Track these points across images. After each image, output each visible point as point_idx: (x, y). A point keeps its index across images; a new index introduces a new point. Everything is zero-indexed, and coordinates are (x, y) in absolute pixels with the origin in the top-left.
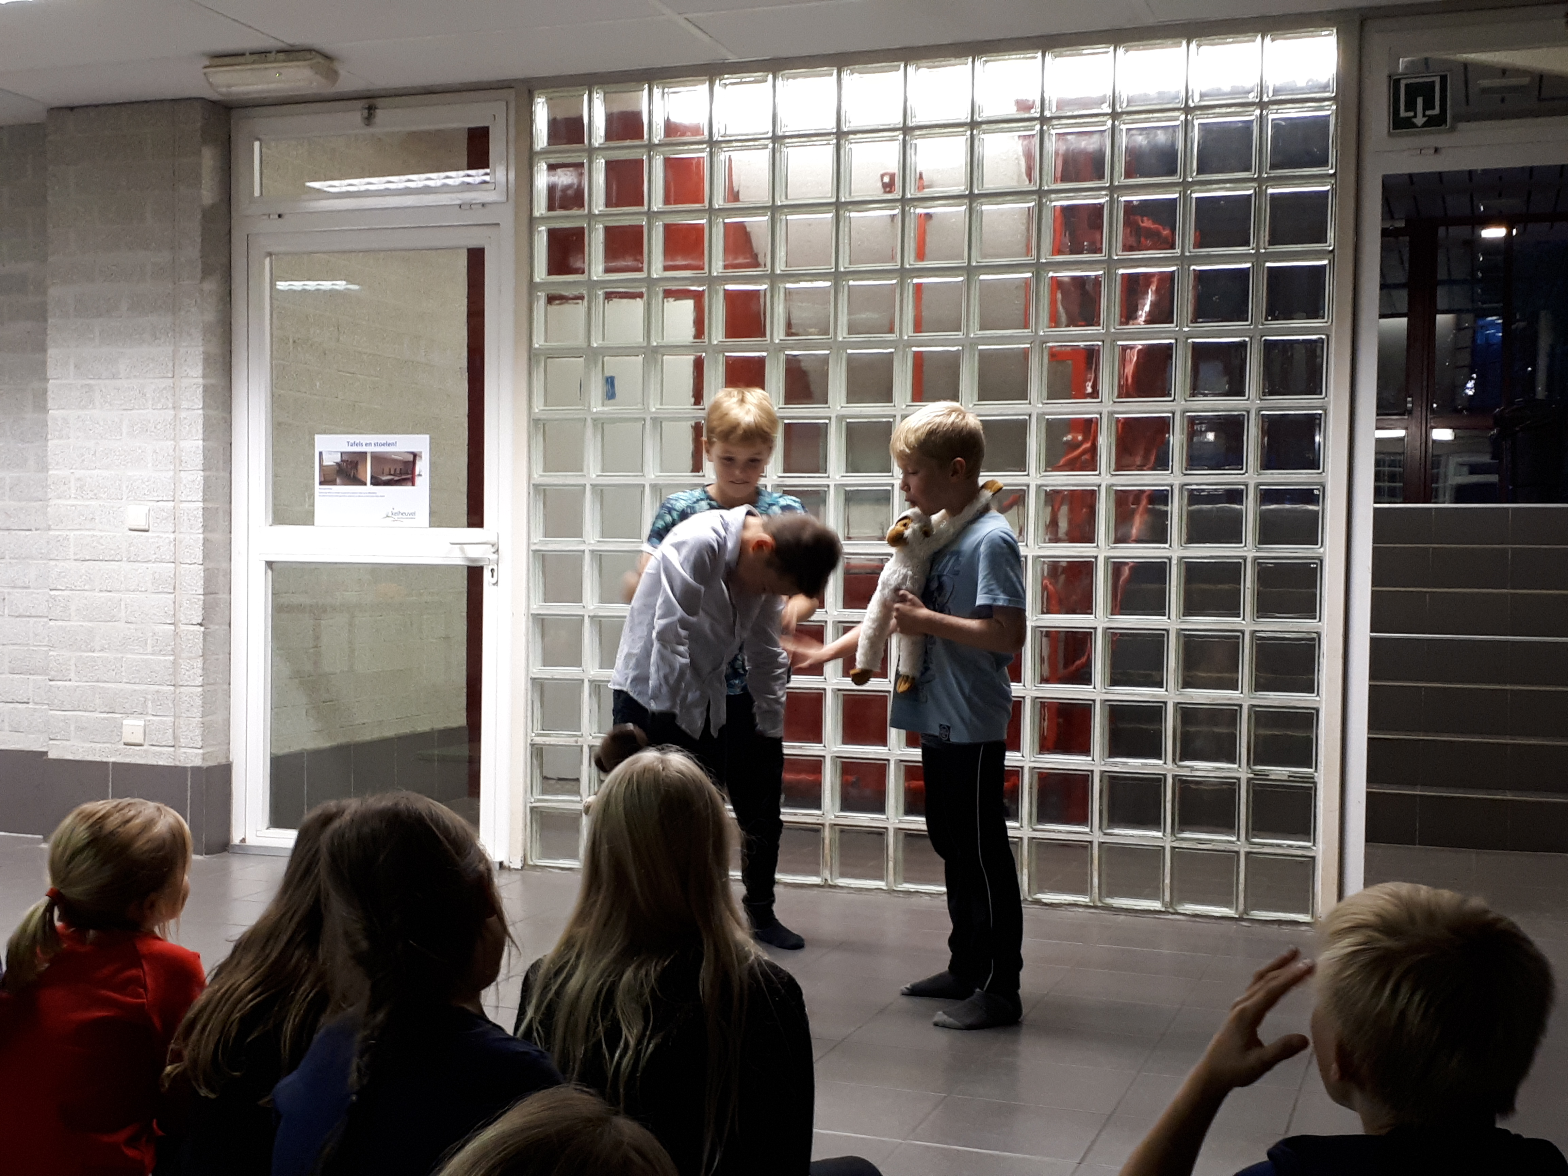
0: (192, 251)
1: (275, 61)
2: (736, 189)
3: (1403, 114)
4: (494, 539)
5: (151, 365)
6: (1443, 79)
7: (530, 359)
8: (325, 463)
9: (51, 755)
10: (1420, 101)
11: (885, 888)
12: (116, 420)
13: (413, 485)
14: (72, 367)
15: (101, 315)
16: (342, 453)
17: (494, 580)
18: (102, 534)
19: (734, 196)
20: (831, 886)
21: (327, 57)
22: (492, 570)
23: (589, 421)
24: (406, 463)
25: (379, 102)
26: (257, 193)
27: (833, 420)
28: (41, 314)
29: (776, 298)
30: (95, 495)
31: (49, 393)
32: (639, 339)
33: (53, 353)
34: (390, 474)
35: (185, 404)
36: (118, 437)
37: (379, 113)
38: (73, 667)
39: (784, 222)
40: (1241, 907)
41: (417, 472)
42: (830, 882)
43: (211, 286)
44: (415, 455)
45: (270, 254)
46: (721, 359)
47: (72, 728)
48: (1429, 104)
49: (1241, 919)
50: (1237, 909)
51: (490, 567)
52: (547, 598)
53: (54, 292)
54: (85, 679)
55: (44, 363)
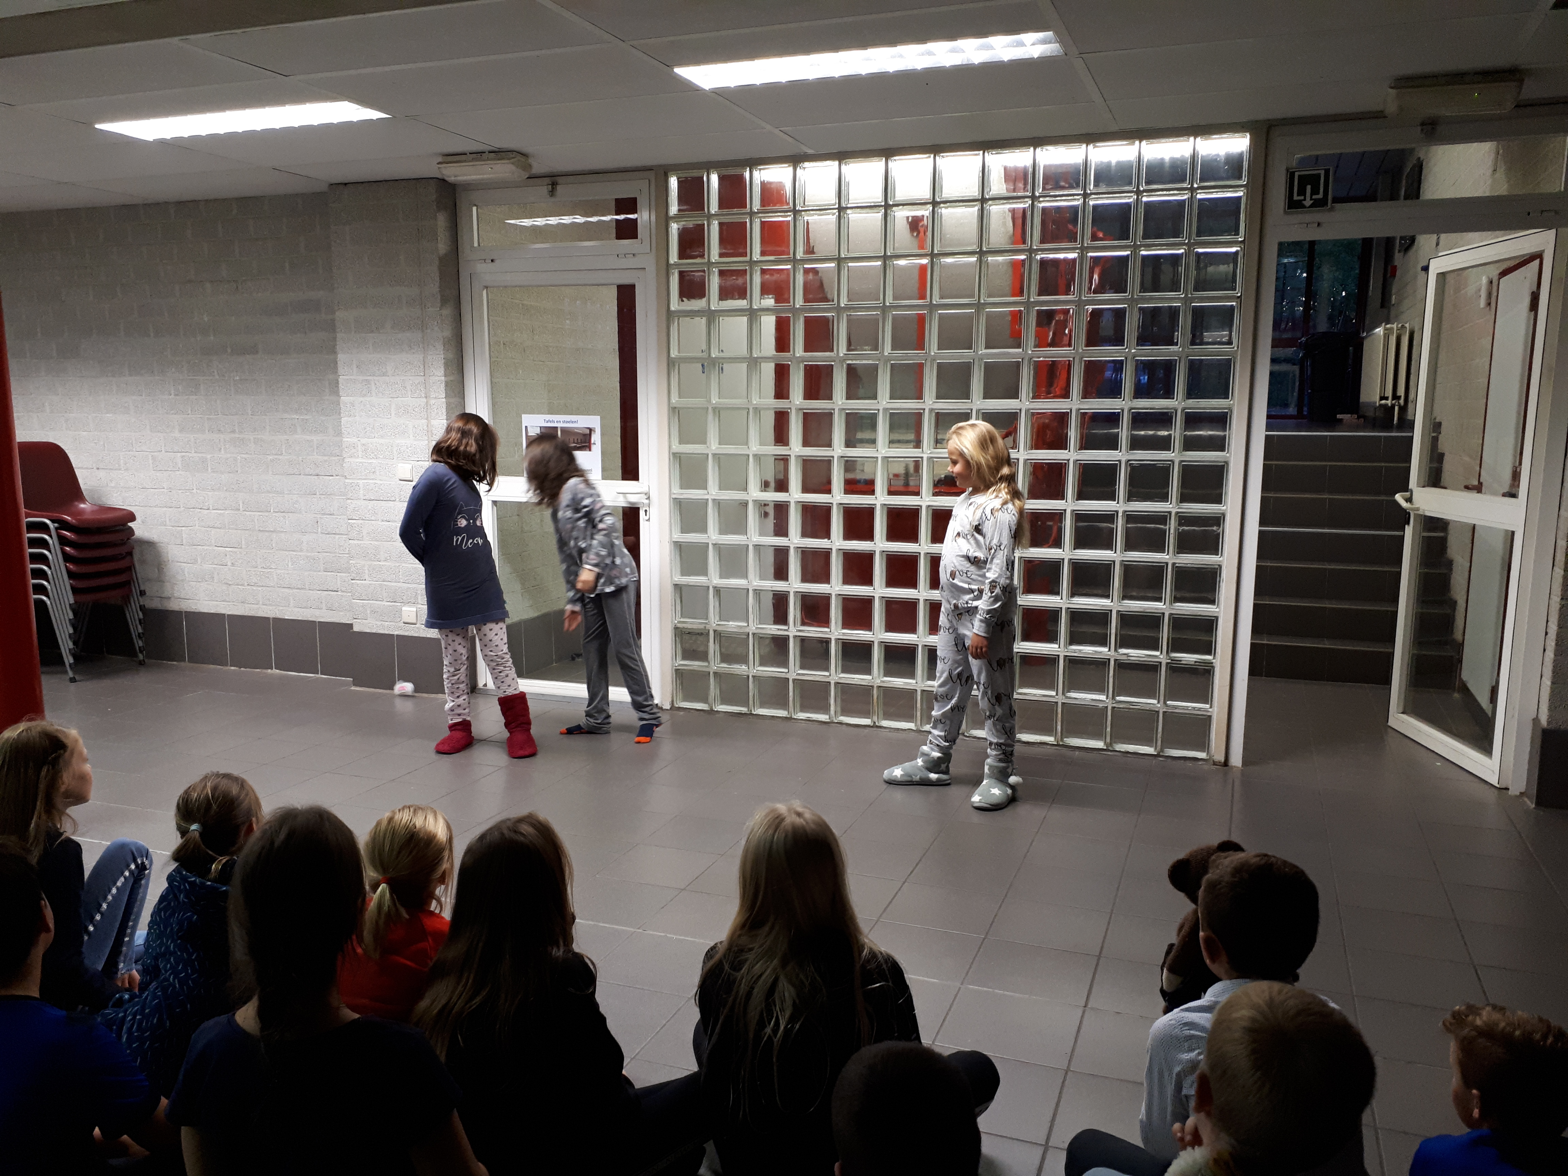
0: (433, 287)
1: (488, 159)
2: (812, 245)
3: (1296, 198)
4: (645, 489)
5: (409, 367)
6: (1327, 172)
7: (668, 365)
8: (530, 434)
9: (356, 628)
10: (1309, 188)
11: (914, 728)
12: (387, 404)
13: (590, 450)
14: (355, 366)
15: (372, 332)
16: (540, 427)
17: (647, 518)
18: (381, 482)
19: (810, 250)
20: (877, 727)
21: (524, 155)
22: (646, 511)
23: (710, 410)
24: (585, 435)
25: (560, 180)
26: (476, 245)
27: (881, 412)
28: (331, 327)
29: (841, 324)
30: (375, 455)
31: (340, 385)
32: (743, 351)
33: (341, 357)
34: (574, 443)
35: (433, 395)
36: (389, 417)
37: (559, 187)
38: (367, 571)
39: (846, 269)
40: (1159, 748)
41: (592, 442)
42: (877, 724)
43: (447, 311)
44: (591, 430)
45: (487, 287)
46: (802, 366)
47: (369, 612)
48: (1315, 191)
49: (1158, 756)
50: (1156, 749)
51: (644, 509)
52: (684, 530)
53: (340, 315)
54: (375, 579)
55: (336, 363)
